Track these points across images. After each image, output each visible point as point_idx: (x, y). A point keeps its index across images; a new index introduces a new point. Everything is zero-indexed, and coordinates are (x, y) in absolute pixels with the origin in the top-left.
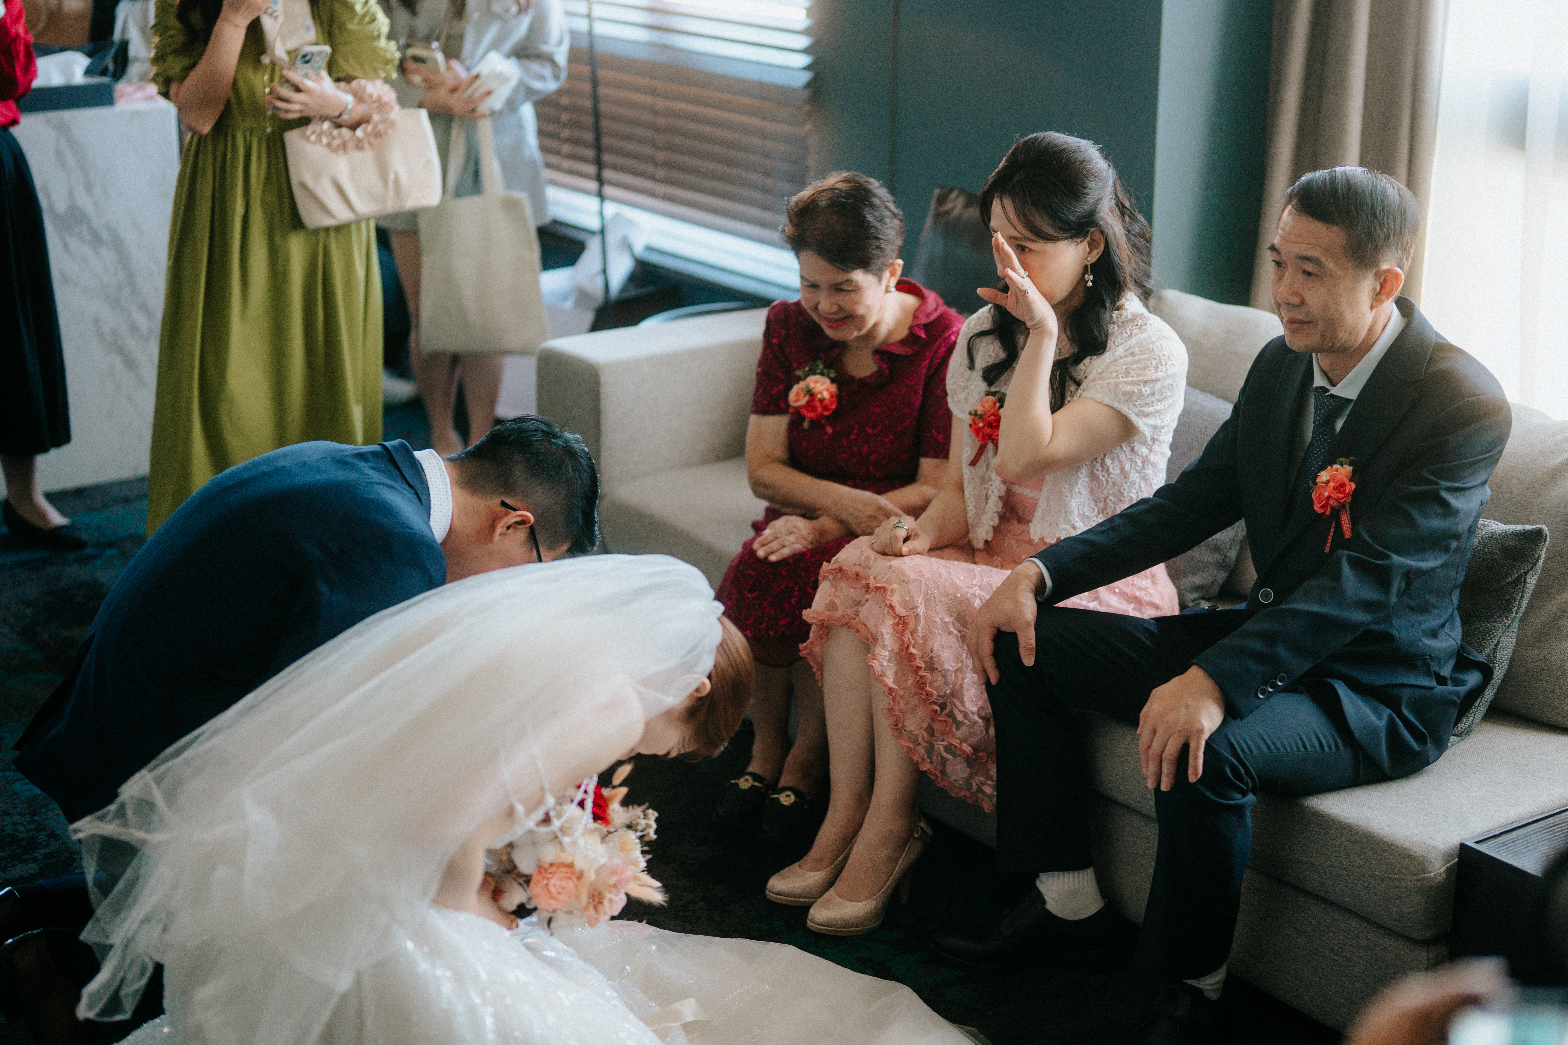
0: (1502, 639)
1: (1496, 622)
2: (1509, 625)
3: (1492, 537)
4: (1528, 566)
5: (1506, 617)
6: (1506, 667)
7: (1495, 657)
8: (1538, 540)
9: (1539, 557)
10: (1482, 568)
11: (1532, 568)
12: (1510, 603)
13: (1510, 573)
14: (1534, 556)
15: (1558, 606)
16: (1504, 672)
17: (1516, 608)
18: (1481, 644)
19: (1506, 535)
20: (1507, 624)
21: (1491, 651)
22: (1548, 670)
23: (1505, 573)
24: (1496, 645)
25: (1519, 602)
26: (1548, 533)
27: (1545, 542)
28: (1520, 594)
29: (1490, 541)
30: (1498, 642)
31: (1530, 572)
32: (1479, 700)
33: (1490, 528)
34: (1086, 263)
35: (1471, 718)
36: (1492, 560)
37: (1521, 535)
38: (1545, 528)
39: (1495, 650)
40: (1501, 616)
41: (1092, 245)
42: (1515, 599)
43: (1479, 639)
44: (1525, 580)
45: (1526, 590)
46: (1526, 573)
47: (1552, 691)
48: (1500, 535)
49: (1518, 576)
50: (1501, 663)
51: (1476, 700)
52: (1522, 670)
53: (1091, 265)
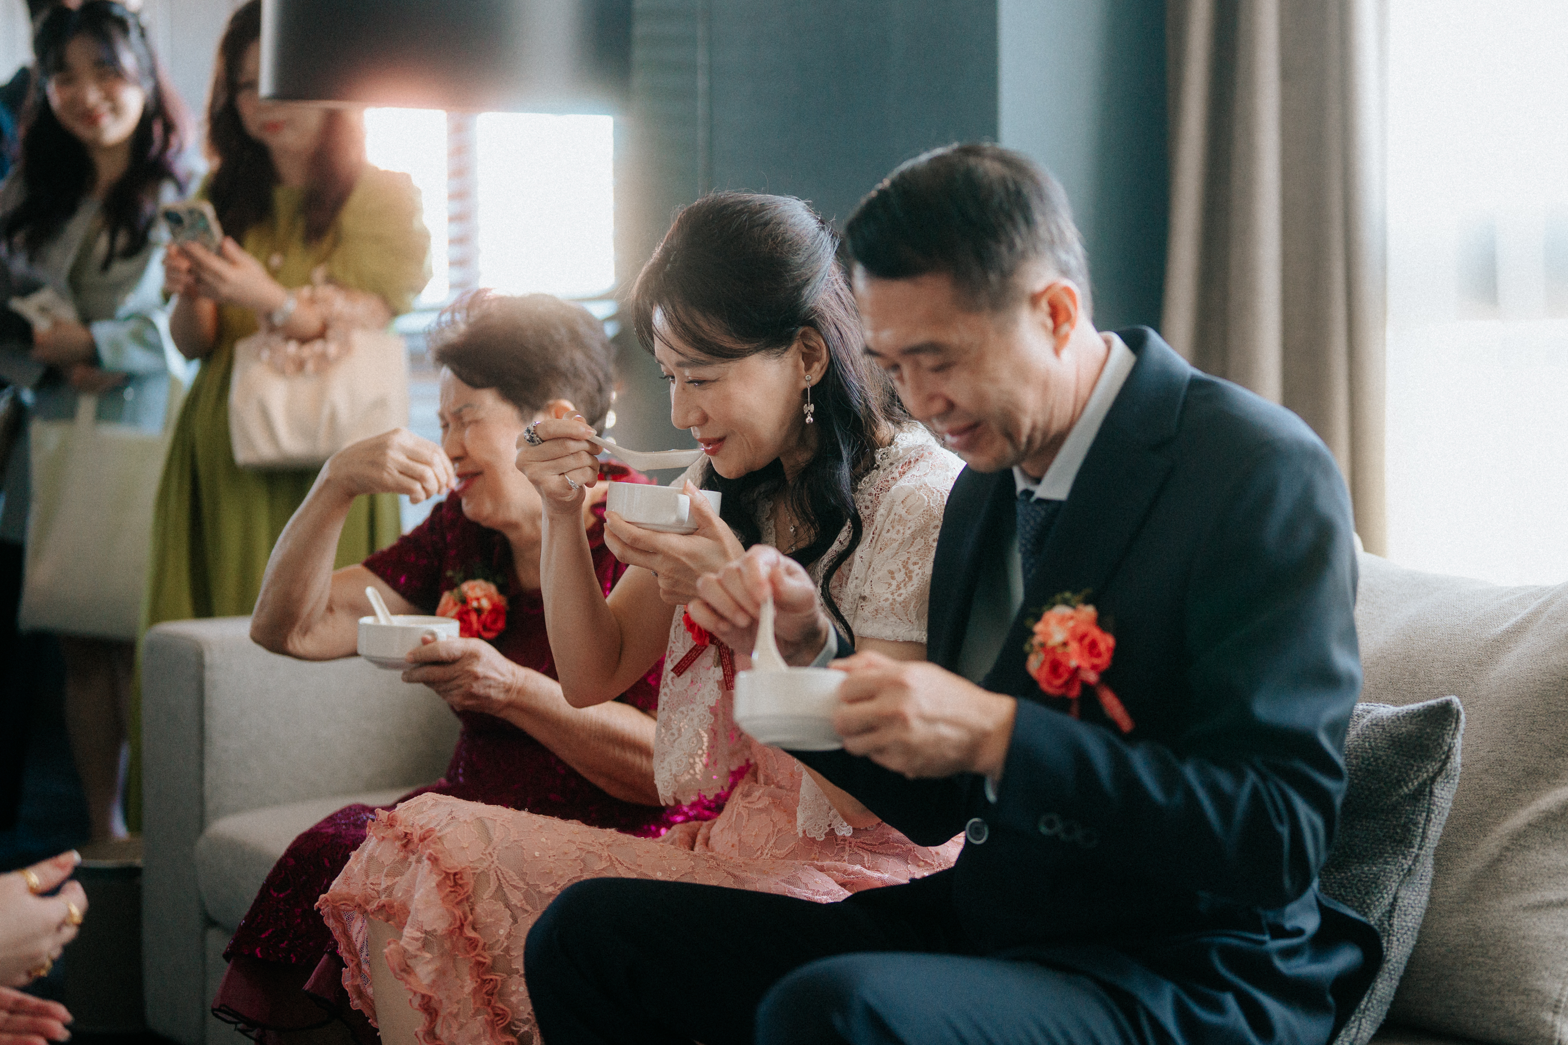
0: (1402, 894)
1: (1387, 863)
2: (1410, 870)
3: (1376, 724)
4: (1434, 766)
5: (1403, 854)
6: (1412, 943)
7: (1391, 925)
8: (1446, 720)
9: (1450, 749)
10: (1359, 773)
11: (1441, 770)
12: (1409, 830)
13: (1404, 780)
14: (1441, 748)
15: (1497, 842)
16: (1408, 951)
17: (1419, 839)
18: (1364, 902)
19: (1398, 719)
20: (1406, 866)
21: (1383, 915)
22: (1481, 946)
23: (1396, 778)
24: (1393, 905)
25: (1424, 829)
26: (1461, 708)
27: (1457, 723)
28: (1424, 814)
29: (1373, 730)
30: (1395, 899)
31: (1439, 779)
32: (1366, 999)
33: (1374, 713)
34: (804, 384)
35: (1354, 1030)
36: (1376, 760)
37: (1419, 716)
38: (1456, 700)
39: (1390, 913)
40: (1395, 853)
41: (809, 358)
42: (1416, 824)
43: (1359, 892)
44: (1431, 793)
45: (1435, 808)
46: (1433, 780)
47: (1489, 981)
48: (1388, 719)
49: (1420, 785)
50: (1402, 934)
51: (1360, 999)
52: (1443, 950)
53: (813, 388)
